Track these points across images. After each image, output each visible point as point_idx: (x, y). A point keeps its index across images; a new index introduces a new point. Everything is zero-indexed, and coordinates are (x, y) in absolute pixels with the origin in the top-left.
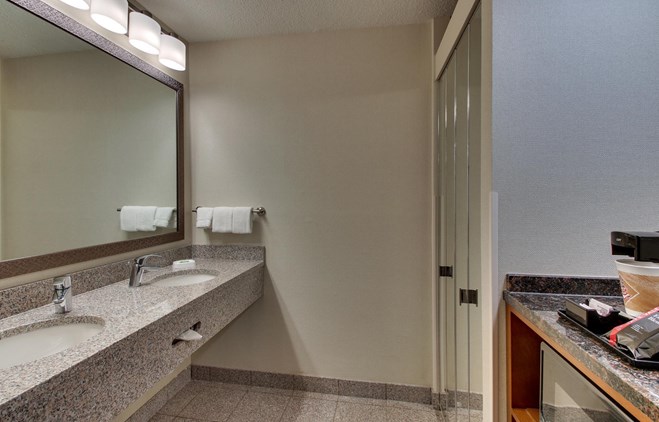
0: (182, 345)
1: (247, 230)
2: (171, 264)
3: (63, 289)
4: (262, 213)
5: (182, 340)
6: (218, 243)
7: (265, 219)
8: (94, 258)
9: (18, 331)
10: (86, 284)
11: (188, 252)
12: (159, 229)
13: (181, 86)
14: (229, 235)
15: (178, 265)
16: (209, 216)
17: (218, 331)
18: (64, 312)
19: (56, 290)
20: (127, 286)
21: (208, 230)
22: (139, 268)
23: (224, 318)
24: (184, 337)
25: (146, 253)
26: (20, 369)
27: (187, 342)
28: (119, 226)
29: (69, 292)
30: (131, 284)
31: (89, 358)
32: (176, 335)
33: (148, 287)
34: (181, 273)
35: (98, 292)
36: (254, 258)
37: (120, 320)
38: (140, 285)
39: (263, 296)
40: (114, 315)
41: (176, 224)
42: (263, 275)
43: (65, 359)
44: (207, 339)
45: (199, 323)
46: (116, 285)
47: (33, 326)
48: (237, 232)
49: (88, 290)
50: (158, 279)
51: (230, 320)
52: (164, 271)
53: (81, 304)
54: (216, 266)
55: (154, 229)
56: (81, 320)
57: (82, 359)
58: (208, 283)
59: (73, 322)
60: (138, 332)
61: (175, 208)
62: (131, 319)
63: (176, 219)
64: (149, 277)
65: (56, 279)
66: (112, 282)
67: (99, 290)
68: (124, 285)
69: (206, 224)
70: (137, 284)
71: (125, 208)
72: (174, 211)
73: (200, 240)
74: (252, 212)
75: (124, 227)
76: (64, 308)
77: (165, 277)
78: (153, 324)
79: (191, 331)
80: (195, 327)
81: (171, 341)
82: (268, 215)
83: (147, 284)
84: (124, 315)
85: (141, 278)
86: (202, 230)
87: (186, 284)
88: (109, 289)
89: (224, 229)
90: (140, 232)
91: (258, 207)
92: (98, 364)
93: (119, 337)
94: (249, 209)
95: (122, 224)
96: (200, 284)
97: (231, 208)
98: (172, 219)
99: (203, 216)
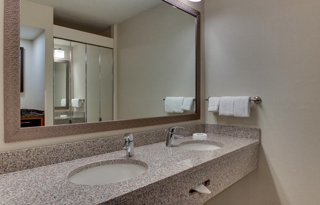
0: (196, 195)
1: (246, 114)
2: (192, 135)
3: (129, 142)
4: (258, 101)
5: (197, 192)
6: (223, 124)
7: (261, 106)
8: (148, 125)
9: (108, 163)
10: (144, 141)
11: (203, 129)
12: (185, 111)
13: (199, 13)
14: (231, 118)
15: (196, 136)
16: (217, 103)
17: (223, 189)
18: (130, 156)
19: (126, 141)
20: (165, 145)
21: (216, 114)
22: (172, 134)
23: (227, 180)
24: (198, 190)
25: (176, 126)
26: (97, 188)
27: (200, 194)
28: (164, 109)
29: (132, 144)
30: (167, 145)
31: (133, 192)
32: (193, 187)
33: (176, 148)
34: (198, 142)
35: (149, 147)
36: (251, 137)
37: (157, 167)
38: (172, 146)
39: (258, 167)
40: (154, 163)
41: (195, 108)
42: (259, 152)
43: (121, 188)
44: (214, 194)
45: (209, 181)
46: (159, 144)
47: (115, 161)
48: (238, 116)
49: (145, 145)
50: (183, 144)
51: (232, 183)
52: (187, 139)
53: (139, 153)
54: (221, 140)
55: (182, 112)
56: (137, 163)
57: (129, 191)
58: (215, 152)
59: (133, 163)
60: (165, 179)
61: (194, 98)
62: (163, 168)
63: (195, 106)
64: (178, 142)
65: (126, 135)
66: (157, 142)
67: (150, 145)
68: (163, 144)
69: (215, 109)
70: (170, 145)
71: (167, 98)
72: (194, 100)
73: (211, 120)
74: (250, 100)
75: (166, 110)
76: (129, 153)
77: (188, 143)
78: (176, 175)
79: (203, 186)
80: (206, 183)
81: (189, 190)
82: (264, 103)
83: (176, 146)
84: (159, 164)
85: (173, 142)
86: (212, 113)
87: (200, 150)
88: (155, 146)
89: (228, 113)
90: (174, 113)
91: (255, 96)
92: (139, 197)
93: (153, 180)
94: (247, 98)
95: (166, 108)
96: (210, 151)
97: (233, 97)
98: (193, 105)
99: (213, 103)
